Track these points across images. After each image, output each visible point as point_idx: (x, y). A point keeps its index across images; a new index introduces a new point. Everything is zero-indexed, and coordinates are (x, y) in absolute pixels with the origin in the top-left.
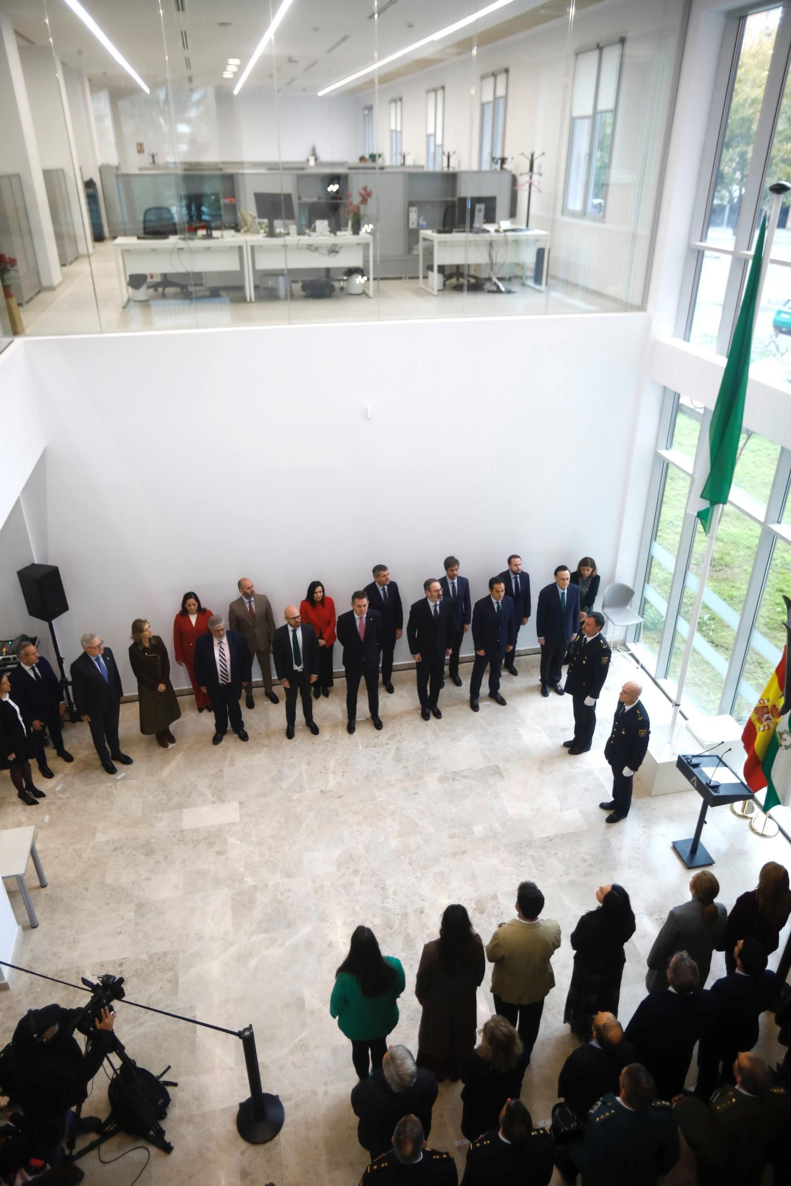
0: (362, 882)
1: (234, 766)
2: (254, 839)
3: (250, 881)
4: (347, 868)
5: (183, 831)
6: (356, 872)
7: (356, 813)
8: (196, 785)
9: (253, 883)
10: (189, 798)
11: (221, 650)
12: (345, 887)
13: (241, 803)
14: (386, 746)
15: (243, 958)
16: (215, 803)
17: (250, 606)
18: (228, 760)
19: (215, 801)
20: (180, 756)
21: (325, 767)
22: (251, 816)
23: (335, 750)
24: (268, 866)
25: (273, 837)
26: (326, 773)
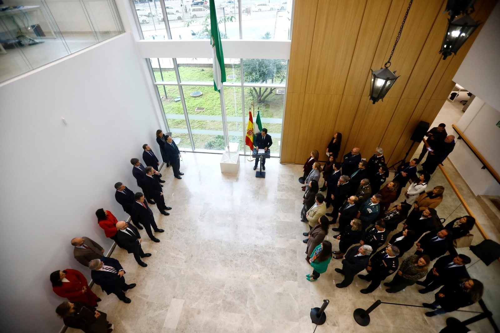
0: (237, 260)
1: (148, 296)
2: (198, 296)
3: (220, 302)
4: (228, 263)
5: (177, 329)
6: (231, 261)
7: (203, 253)
8: (150, 317)
9: (221, 301)
10: (157, 322)
11: (107, 269)
12: (236, 266)
13: (174, 297)
14: (174, 232)
15: (255, 312)
16: (167, 310)
17: (85, 247)
18: (143, 298)
19: (166, 309)
20: (123, 323)
21: (172, 257)
22: (184, 294)
23: (165, 250)
24: (215, 293)
25: (200, 287)
26: (176, 258)
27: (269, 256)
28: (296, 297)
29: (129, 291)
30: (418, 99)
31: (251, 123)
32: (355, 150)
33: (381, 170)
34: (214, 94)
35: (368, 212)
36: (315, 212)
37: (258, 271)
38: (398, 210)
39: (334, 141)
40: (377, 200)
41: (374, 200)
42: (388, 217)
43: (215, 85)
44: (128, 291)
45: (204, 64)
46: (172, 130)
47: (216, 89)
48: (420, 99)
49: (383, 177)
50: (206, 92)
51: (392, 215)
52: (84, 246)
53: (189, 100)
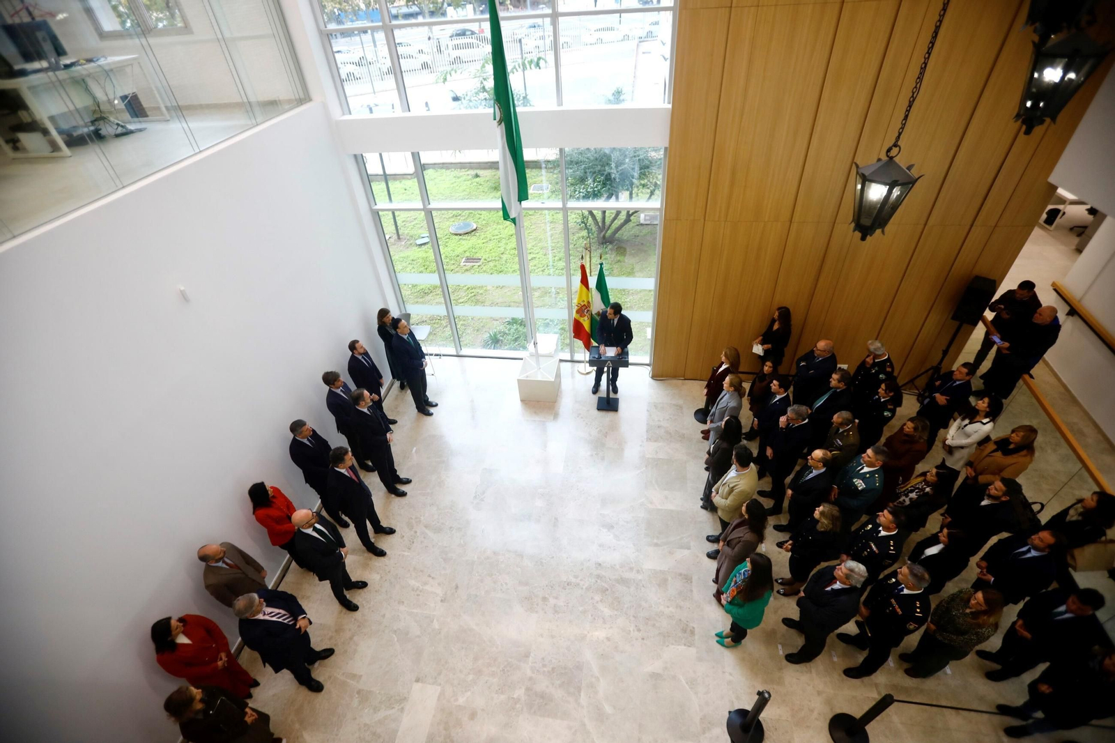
0: (556, 598)
1: (361, 677)
2: (471, 677)
3: (520, 693)
4: (537, 605)
6: (544, 599)
7: (482, 581)
8: (366, 725)
9: (523, 690)
10: (380, 737)
11: (273, 614)
12: (556, 612)
13: (417, 680)
14: (418, 534)
15: (600, 716)
16: (402, 708)
17: (227, 564)
18: (348, 681)
19: (400, 707)
20: (307, 737)
21: (413, 590)
22: (439, 674)
23: (397, 575)
24: (508, 671)
25: (476, 659)
26: (421, 591)
27: (629, 587)
28: (692, 683)
29: (319, 664)
30: (968, 227)
31: (584, 288)
32: (822, 345)
33: (883, 390)
34: (501, 227)
35: (856, 487)
36: (733, 488)
37: (604, 622)
38: (928, 484)
39: (776, 327)
40: (877, 460)
41: (869, 459)
42: (904, 500)
43: (504, 208)
44: (317, 664)
45: (479, 163)
46: (412, 309)
47: (506, 216)
48: (972, 226)
49: (889, 407)
50: (484, 222)
51: (913, 495)
52: (224, 562)
53: (446, 242)
